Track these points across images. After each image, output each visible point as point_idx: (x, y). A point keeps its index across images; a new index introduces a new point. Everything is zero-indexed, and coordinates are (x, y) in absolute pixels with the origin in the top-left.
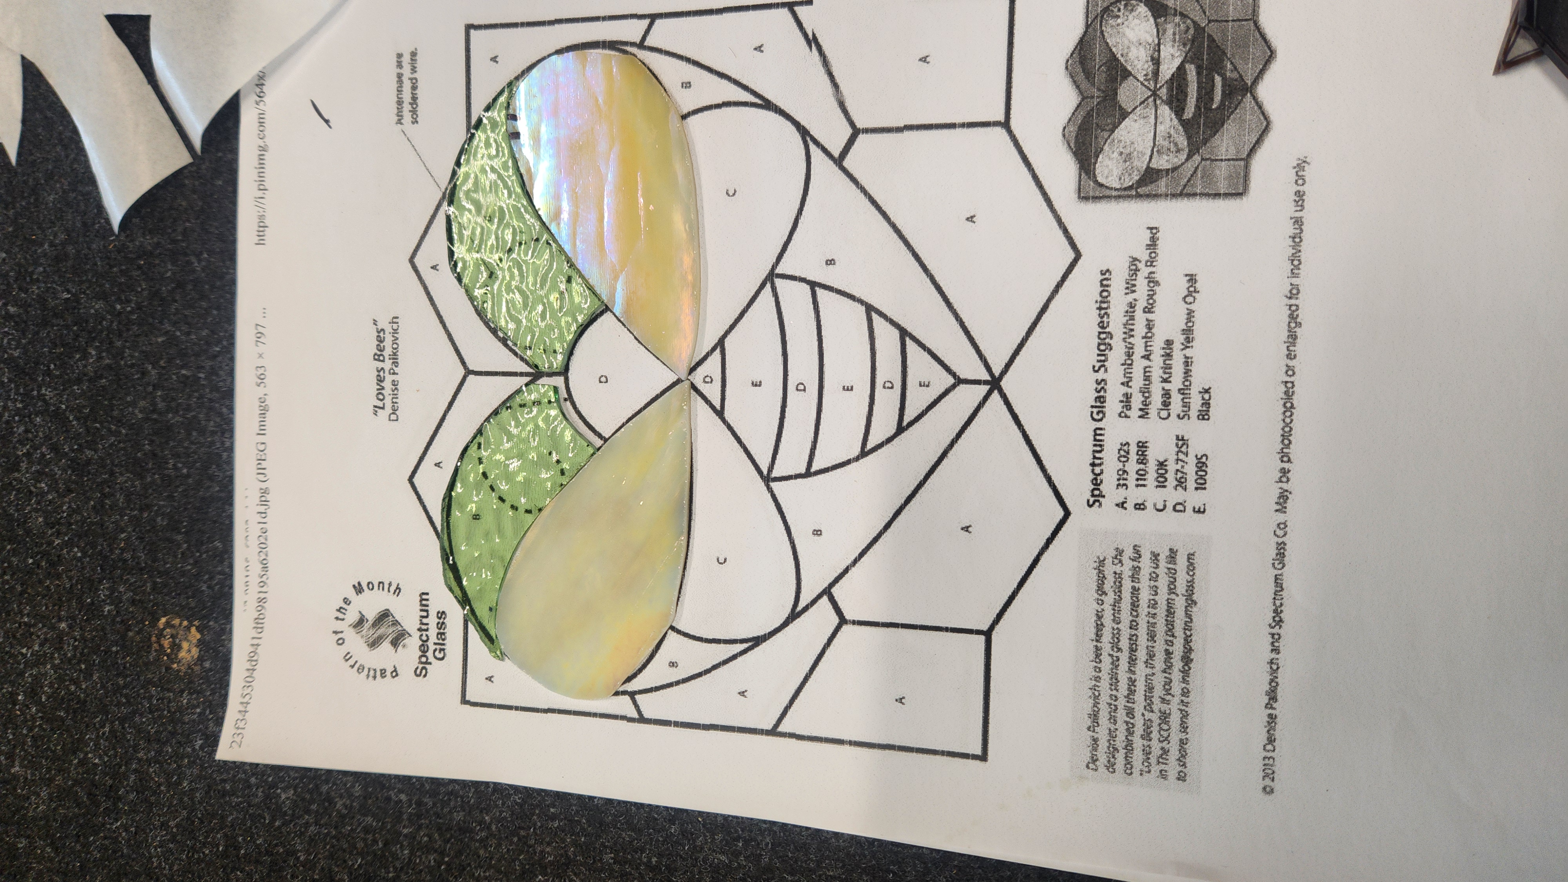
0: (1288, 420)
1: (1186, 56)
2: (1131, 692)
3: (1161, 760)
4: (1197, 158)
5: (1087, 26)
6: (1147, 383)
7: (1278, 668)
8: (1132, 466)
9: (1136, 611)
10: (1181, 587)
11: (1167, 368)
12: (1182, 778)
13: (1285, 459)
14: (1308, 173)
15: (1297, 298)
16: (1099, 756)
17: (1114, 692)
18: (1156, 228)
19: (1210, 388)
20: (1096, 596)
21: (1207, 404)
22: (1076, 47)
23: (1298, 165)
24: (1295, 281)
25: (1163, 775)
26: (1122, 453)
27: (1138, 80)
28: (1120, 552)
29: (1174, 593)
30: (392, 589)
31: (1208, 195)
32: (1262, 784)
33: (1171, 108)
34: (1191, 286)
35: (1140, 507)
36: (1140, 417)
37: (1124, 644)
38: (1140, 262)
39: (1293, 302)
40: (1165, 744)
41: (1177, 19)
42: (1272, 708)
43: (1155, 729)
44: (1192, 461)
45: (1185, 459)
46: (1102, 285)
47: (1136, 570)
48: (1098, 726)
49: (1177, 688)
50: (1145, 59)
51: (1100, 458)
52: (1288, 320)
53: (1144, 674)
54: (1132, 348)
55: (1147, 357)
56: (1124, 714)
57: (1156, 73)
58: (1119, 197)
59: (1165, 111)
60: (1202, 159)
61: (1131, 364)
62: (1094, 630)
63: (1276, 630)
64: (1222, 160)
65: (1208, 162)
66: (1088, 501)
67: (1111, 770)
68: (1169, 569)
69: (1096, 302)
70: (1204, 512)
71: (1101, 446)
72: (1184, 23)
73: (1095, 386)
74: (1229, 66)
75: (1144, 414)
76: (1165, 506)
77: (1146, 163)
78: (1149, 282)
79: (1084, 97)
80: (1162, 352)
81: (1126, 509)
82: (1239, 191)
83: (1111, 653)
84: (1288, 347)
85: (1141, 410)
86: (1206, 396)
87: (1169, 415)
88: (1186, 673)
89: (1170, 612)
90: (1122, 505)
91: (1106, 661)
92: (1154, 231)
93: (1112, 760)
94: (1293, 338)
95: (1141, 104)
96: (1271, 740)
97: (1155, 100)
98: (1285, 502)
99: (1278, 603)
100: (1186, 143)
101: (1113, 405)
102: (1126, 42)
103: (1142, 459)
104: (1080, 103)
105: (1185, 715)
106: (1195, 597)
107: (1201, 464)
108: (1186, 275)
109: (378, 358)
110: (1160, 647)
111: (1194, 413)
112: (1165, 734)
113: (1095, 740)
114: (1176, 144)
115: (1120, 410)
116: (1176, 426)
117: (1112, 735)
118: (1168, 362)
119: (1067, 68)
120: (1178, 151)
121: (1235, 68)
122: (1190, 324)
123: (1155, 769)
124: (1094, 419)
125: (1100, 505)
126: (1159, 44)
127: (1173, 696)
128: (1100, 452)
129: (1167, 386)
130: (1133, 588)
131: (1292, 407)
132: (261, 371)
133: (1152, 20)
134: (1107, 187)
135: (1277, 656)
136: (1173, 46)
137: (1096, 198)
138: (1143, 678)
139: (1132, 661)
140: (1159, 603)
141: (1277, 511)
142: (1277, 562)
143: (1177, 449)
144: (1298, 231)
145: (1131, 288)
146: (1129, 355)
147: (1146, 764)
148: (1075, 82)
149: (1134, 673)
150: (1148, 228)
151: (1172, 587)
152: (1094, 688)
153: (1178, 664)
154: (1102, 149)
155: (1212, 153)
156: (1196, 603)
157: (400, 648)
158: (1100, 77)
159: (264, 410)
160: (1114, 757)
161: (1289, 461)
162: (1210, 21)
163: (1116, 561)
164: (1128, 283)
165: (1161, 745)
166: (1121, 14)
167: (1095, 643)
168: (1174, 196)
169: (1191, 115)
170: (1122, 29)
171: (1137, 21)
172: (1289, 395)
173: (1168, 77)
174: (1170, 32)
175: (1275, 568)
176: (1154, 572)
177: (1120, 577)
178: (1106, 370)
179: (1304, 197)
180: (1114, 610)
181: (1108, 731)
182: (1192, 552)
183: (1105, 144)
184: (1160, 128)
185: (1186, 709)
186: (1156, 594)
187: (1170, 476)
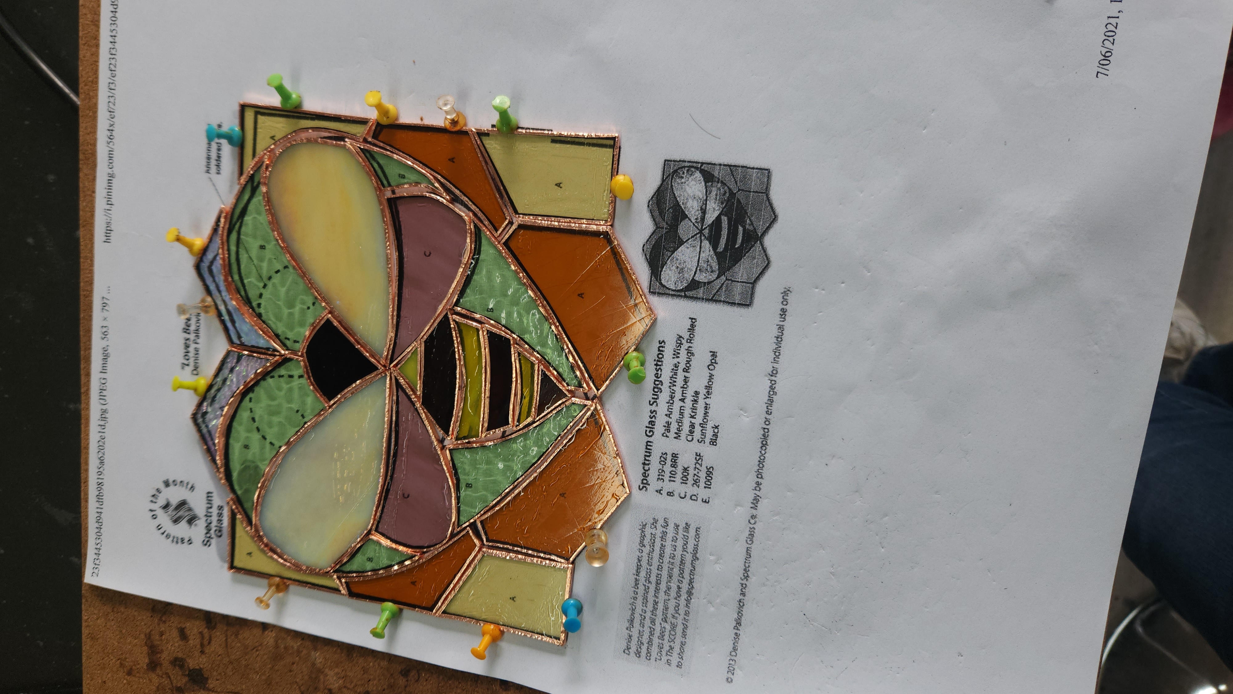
0: (763, 452)
1: (722, 211)
2: (655, 609)
3: (668, 653)
4: (723, 278)
5: (663, 180)
6: (681, 416)
7: (743, 605)
8: (668, 468)
9: (662, 560)
10: (690, 548)
11: (694, 409)
12: (679, 666)
13: (760, 476)
14: (790, 298)
15: (776, 377)
16: (632, 646)
17: (645, 608)
18: (695, 319)
19: (719, 426)
20: (639, 547)
21: (716, 435)
22: (655, 193)
23: (785, 292)
24: (775, 365)
25: (668, 662)
26: (662, 459)
27: (691, 222)
28: (656, 521)
29: (685, 551)
30: (189, 486)
31: (729, 303)
32: (726, 675)
33: (710, 243)
34: (713, 359)
35: (670, 494)
36: (675, 438)
37: (653, 579)
38: (683, 339)
39: (773, 378)
40: (672, 644)
41: (719, 185)
42: (737, 629)
43: (667, 634)
44: (704, 469)
45: (700, 468)
46: (659, 350)
47: (665, 533)
48: (633, 627)
49: (682, 611)
50: (696, 208)
51: (649, 461)
52: (769, 389)
53: (663, 599)
54: (674, 393)
55: (682, 400)
56: (649, 622)
57: (703, 219)
58: (673, 295)
59: (706, 244)
60: (727, 279)
61: (672, 404)
62: (635, 568)
63: (744, 582)
64: (738, 282)
65: (730, 282)
66: (639, 486)
67: (638, 655)
68: (684, 535)
69: (655, 360)
70: (708, 502)
71: (650, 453)
72: (723, 188)
73: (650, 414)
74: (748, 221)
75: (678, 437)
76: (685, 496)
77: (692, 276)
78: (688, 353)
79: (657, 226)
80: (692, 398)
81: (662, 494)
82: (747, 303)
83: (645, 583)
84: (767, 406)
85: (676, 433)
86: (716, 430)
87: (693, 439)
88: (688, 601)
89: (682, 562)
90: (659, 491)
91: (641, 588)
92: (694, 321)
93: (639, 649)
94: (771, 401)
95: (692, 237)
96: (735, 649)
97: (701, 236)
98: (757, 503)
99: (747, 565)
100: (717, 267)
101: (659, 428)
102: (686, 195)
103: (674, 465)
104: (655, 231)
105: (685, 627)
106: (698, 555)
107: (709, 472)
108: (711, 352)
109: (186, 330)
110: (674, 586)
111: (707, 440)
112: (673, 637)
113: (630, 636)
114: (711, 267)
115: (664, 432)
116: (695, 447)
117: (641, 634)
118: (695, 405)
119: (648, 206)
120: (712, 272)
121: (752, 224)
122: (710, 383)
123: (664, 658)
124: (647, 435)
125: (647, 489)
126: (706, 200)
127: (680, 615)
128: (649, 456)
129: (693, 421)
130: (662, 545)
131: (766, 444)
132: (105, 329)
133: (703, 183)
134: (667, 288)
135: (743, 598)
136: (715, 203)
137: (659, 294)
138: (663, 602)
139: (657, 590)
140: (676, 556)
141: (752, 508)
142: (748, 540)
143: (695, 461)
144: (781, 334)
145: (676, 355)
146: (672, 397)
147: (659, 654)
148: (652, 216)
149: (657, 597)
150: (690, 318)
151: (685, 547)
152: (632, 604)
153: (684, 596)
154: (666, 263)
155: (733, 276)
156: (698, 559)
157: (193, 526)
158: (668, 216)
159: (106, 357)
160: (640, 648)
161: (762, 478)
162: (739, 190)
163: (653, 527)
164: (675, 351)
165: (669, 644)
166: (684, 176)
167: (635, 576)
168: (708, 300)
169: (722, 250)
170: (685, 186)
171: (693, 182)
172: (765, 437)
173: (710, 222)
174: (714, 193)
175: (747, 543)
176: (675, 536)
177: (654, 537)
178: (657, 405)
179: (786, 313)
180: (649, 557)
181: (638, 631)
182: (699, 527)
183: (668, 259)
184: (702, 255)
185: (686, 623)
186: (675, 550)
187: (690, 477)
